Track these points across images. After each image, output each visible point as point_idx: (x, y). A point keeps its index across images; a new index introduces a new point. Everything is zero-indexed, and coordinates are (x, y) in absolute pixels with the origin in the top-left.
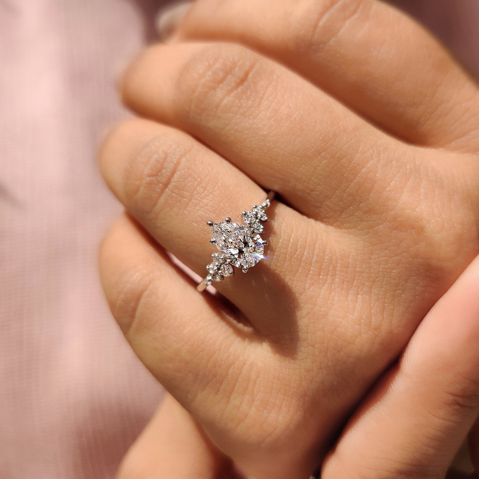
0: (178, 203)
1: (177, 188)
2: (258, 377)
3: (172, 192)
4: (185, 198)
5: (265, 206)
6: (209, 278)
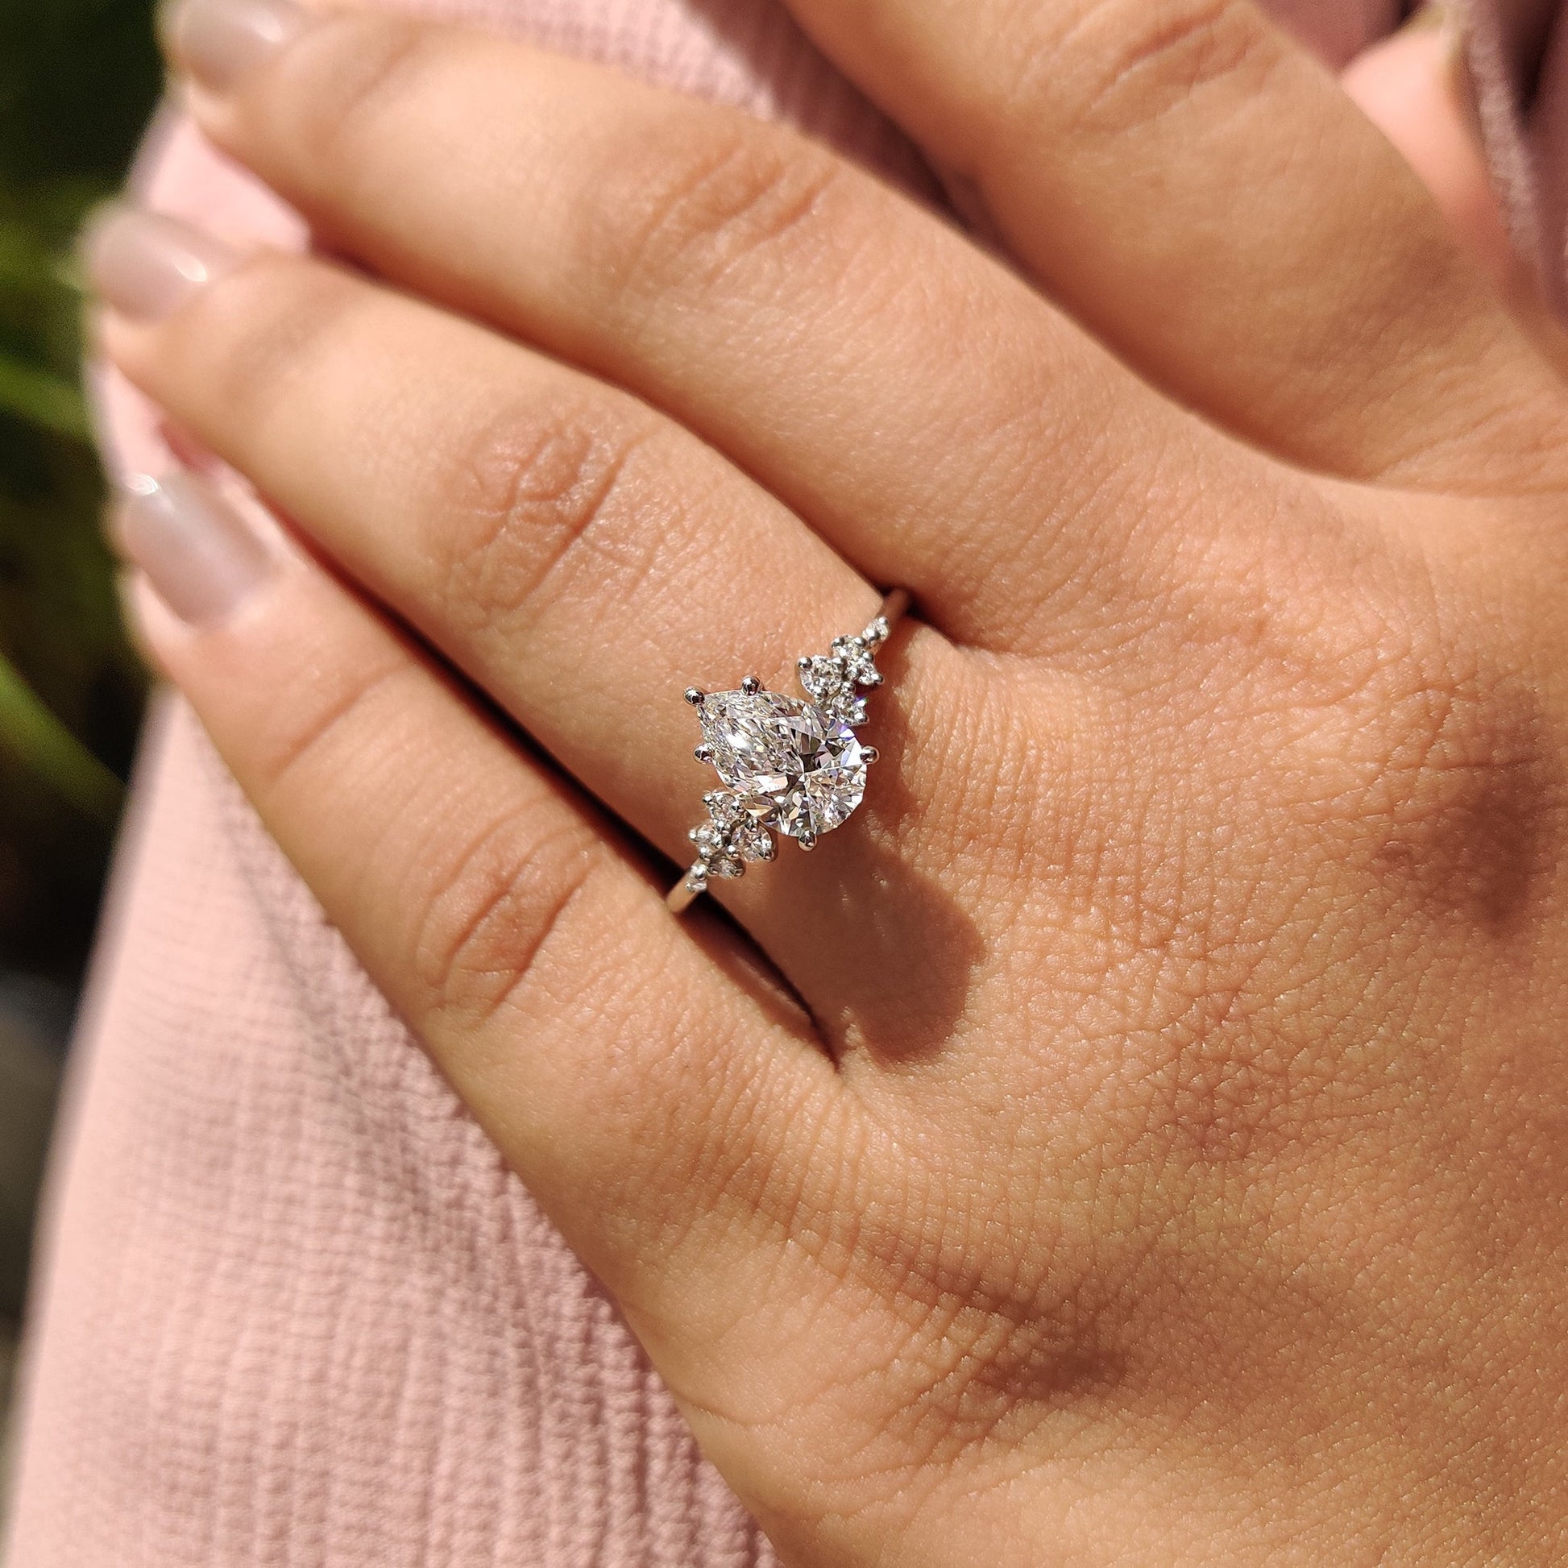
1: (608, 536)
3: (594, 547)
5: (872, 639)
6: (699, 869)
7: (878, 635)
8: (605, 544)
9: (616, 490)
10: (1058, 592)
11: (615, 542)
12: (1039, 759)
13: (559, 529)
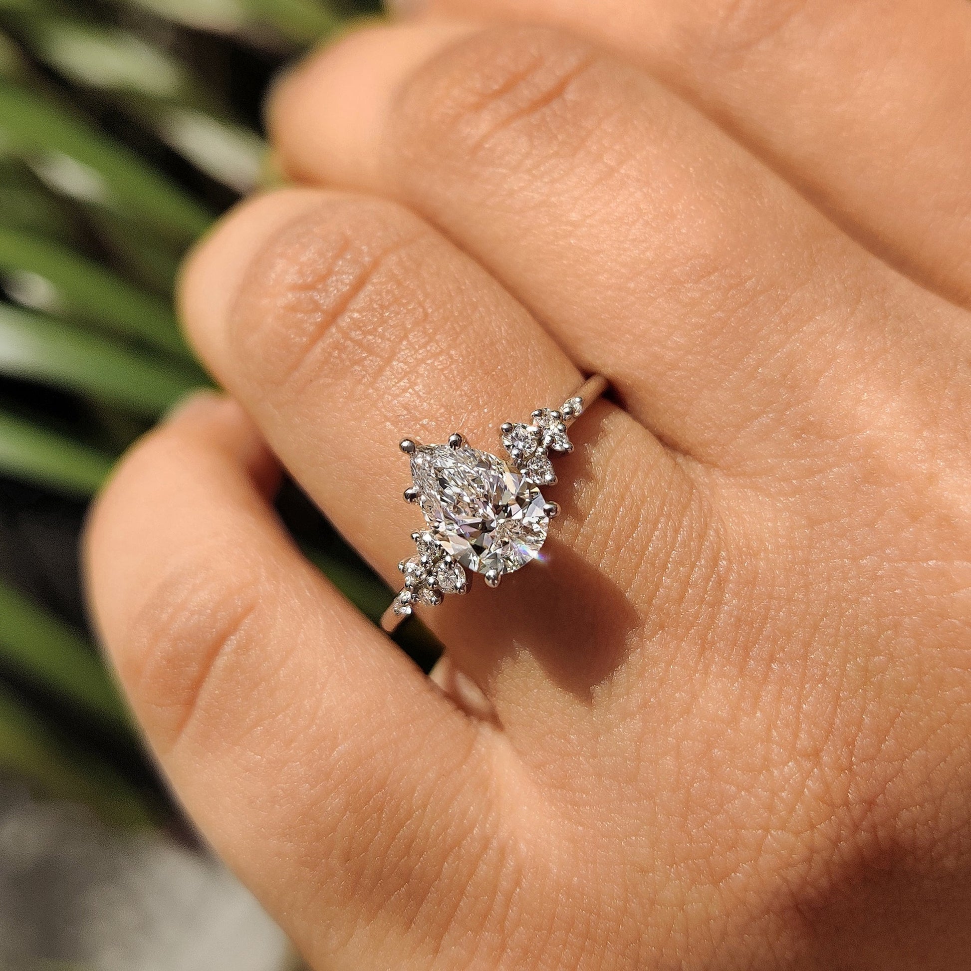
0: (357, 368)
1: (359, 328)
2: (518, 883)
3: (346, 336)
4: (377, 355)
5: (567, 413)
6: (406, 595)
7: (572, 412)
8: (356, 335)
9: (369, 288)
10: (756, 422)
11: (365, 333)
12: (729, 570)
13: (318, 318)
